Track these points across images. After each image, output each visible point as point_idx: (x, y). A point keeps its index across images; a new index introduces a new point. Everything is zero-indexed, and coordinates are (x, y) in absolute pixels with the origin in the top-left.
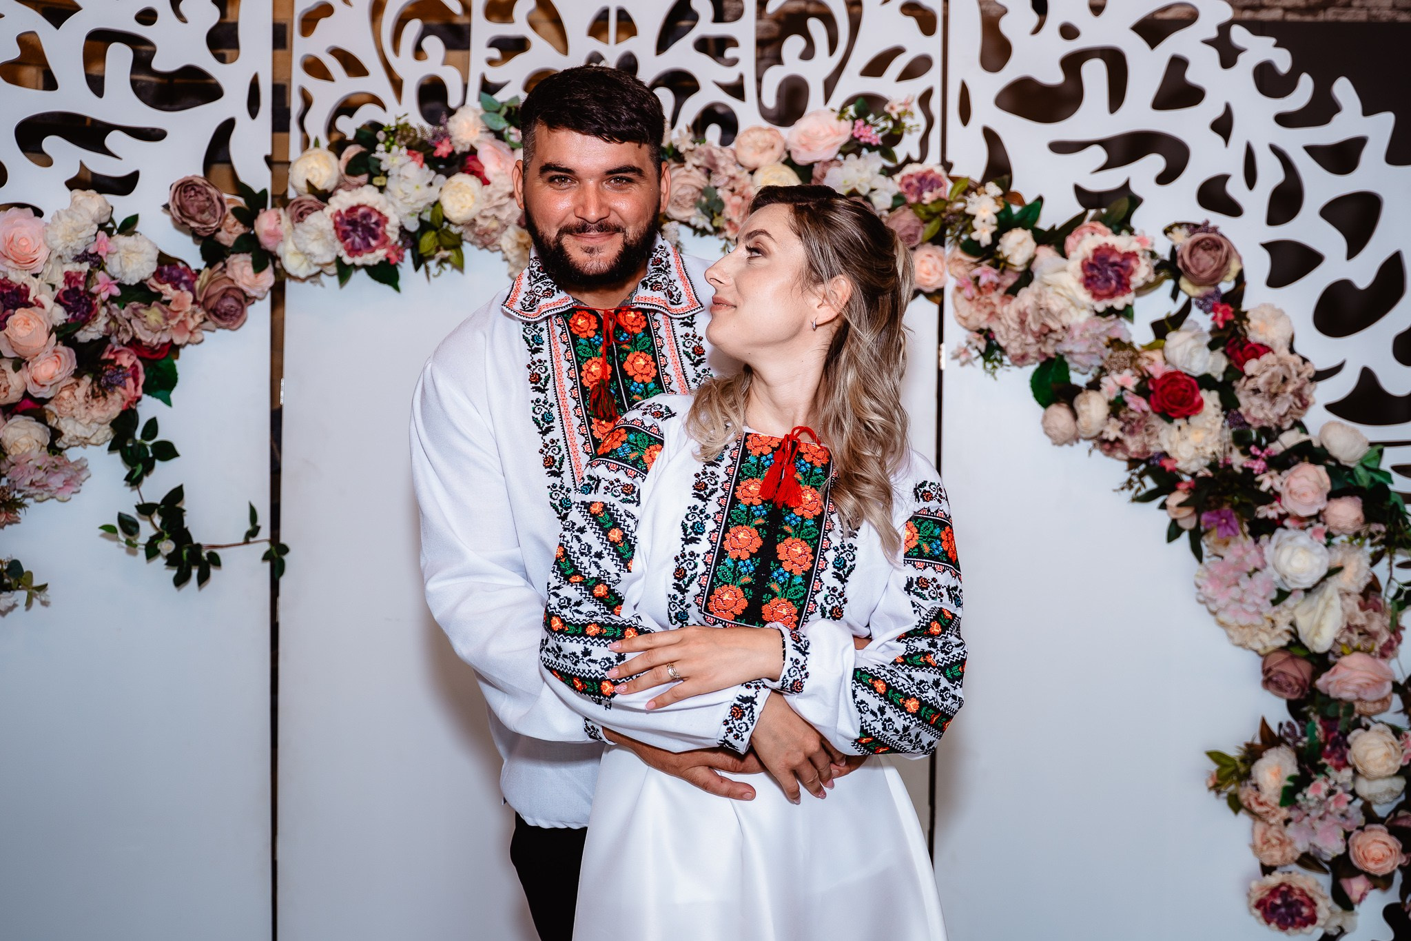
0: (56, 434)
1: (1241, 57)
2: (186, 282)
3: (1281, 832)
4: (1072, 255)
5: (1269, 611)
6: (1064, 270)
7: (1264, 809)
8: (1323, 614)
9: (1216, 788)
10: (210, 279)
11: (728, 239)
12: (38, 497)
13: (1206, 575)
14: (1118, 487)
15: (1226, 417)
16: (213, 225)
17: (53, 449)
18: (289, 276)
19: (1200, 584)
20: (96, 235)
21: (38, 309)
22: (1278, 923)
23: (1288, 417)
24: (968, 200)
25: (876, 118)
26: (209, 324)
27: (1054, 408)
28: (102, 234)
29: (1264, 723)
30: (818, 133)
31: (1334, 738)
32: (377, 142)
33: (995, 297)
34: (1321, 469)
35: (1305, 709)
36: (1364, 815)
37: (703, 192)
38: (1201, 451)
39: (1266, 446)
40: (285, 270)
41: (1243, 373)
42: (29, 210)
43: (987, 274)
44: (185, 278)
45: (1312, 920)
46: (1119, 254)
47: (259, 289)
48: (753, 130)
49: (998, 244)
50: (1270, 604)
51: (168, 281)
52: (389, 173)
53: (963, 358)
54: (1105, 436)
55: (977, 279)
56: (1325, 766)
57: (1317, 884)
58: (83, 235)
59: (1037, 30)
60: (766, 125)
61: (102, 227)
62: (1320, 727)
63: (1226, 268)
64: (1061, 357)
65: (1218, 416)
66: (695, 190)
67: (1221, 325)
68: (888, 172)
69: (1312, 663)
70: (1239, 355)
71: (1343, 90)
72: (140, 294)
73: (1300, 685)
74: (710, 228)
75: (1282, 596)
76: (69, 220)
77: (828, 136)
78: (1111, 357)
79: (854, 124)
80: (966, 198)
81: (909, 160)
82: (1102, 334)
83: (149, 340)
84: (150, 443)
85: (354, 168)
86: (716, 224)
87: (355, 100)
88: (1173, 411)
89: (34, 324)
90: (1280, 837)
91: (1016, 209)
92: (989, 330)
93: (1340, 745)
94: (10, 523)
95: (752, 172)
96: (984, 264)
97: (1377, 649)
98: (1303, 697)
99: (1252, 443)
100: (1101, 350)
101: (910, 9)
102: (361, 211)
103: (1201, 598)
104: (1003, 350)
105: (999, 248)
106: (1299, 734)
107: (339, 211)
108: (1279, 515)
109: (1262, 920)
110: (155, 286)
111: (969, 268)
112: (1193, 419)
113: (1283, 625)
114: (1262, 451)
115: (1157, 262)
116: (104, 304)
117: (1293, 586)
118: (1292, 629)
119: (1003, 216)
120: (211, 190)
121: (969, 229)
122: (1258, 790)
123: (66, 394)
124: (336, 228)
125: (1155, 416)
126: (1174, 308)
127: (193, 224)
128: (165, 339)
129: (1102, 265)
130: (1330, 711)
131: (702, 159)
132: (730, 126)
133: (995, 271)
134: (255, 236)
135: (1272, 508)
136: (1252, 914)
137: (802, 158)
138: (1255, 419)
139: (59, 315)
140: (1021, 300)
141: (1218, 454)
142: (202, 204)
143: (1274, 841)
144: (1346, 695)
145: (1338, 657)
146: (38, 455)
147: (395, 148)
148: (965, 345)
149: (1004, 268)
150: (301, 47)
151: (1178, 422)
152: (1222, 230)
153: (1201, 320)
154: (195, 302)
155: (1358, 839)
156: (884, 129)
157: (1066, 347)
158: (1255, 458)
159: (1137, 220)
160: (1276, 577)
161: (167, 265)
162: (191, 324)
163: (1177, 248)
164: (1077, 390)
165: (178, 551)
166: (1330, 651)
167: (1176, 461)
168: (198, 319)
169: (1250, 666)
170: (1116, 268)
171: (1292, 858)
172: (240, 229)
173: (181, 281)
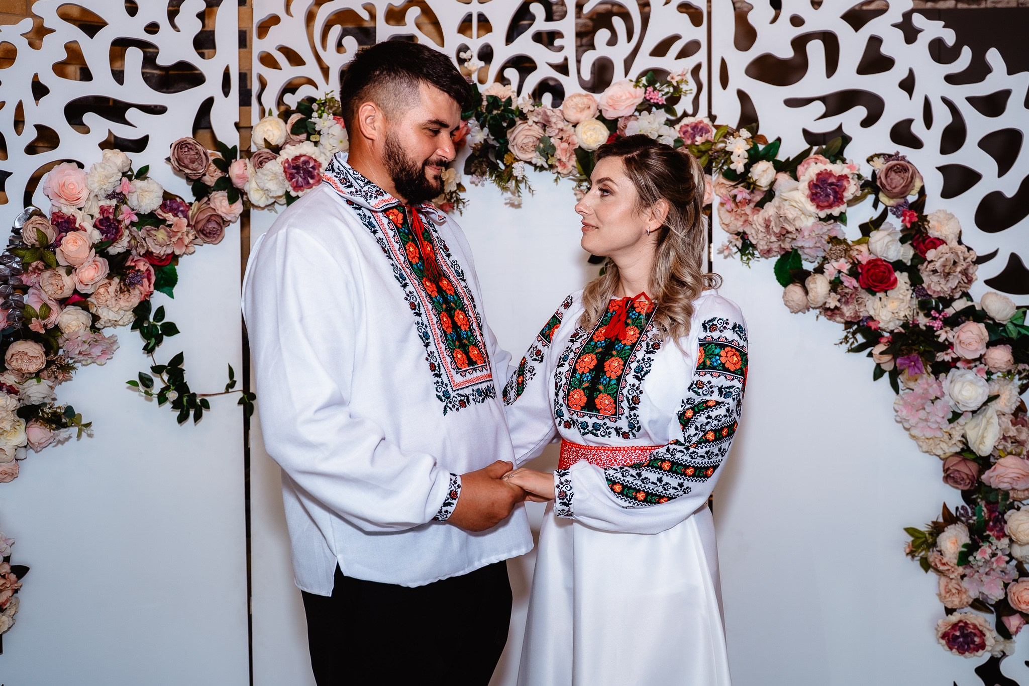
0: (96, 318)
1: (919, 36)
2: (182, 212)
3: (959, 585)
4: (802, 178)
5: (946, 427)
6: (797, 189)
7: (946, 568)
8: (985, 429)
9: (912, 554)
10: (198, 209)
11: (559, 173)
12: (84, 362)
13: (901, 402)
14: (838, 342)
15: (914, 290)
16: (201, 171)
17: (94, 329)
18: (253, 205)
19: (898, 409)
20: (121, 180)
21: (83, 232)
22: (957, 649)
23: (958, 290)
24: (728, 141)
25: (662, 85)
26: (199, 241)
27: (791, 287)
28: (125, 179)
29: (945, 506)
30: (621, 97)
31: (995, 516)
32: (313, 111)
33: (748, 209)
34: (982, 326)
35: (974, 497)
36: (1017, 571)
37: (540, 140)
38: (896, 315)
39: (943, 310)
40: (250, 202)
41: (926, 260)
42: (75, 163)
43: (742, 193)
44: (181, 209)
45: (982, 646)
46: (835, 176)
47: (233, 215)
48: (574, 96)
49: (750, 172)
50: (948, 422)
51: (170, 211)
52: (321, 133)
53: (726, 253)
54: (827, 306)
55: (735, 197)
56: (989, 536)
57: (985, 621)
58: (112, 180)
59: (774, 20)
60: (584, 92)
61: (124, 174)
62: (985, 509)
63: (912, 184)
64: (796, 250)
65: (908, 290)
66: (535, 139)
67: (909, 225)
68: (670, 123)
69: (979, 464)
70: (922, 247)
71: (993, 57)
72: (151, 220)
73: (970, 479)
74: (546, 166)
75: (956, 416)
76: (102, 170)
77: (627, 99)
78: (831, 250)
79: (646, 90)
80: (726, 140)
81: (685, 115)
82: (824, 234)
83: (158, 252)
84: (160, 324)
85: (296, 129)
86: (550, 163)
87: (296, 82)
88: (875, 286)
89: (80, 243)
90: (959, 588)
91: (761, 147)
92: (744, 233)
93: (999, 522)
94: (66, 381)
95: (575, 126)
96: (739, 186)
97: (1025, 453)
98: (972, 488)
99: (932, 308)
100: (823, 245)
101: (685, 8)
102: (302, 159)
103: (898, 419)
104: (754, 247)
105: (749, 175)
106: (970, 515)
107: (287, 159)
108: (952, 358)
109: (947, 648)
110: (161, 214)
111: (729, 190)
112: (889, 292)
113: (957, 437)
114: (940, 314)
115: (863, 181)
116: (127, 228)
117: (964, 409)
118: (964, 440)
119: (752, 152)
120: (199, 147)
121: (729, 162)
122: (942, 554)
123: (102, 290)
124: (285, 171)
125: (863, 291)
126: (876, 214)
127: (187, 171)
128: (169, 251)
129: (823, 185)
130: (992, 497)
131: (540, 117)
132: (558, 94)
133: (748, 191)
134: (229, 179)
135: (947, 354)
136: (939, 643)
137: (610, 115)
138: (934, 292)
139: (97, 236)
140: (766, 211)
141: (908, 317)
142: (193, 157)
143: (954, 591)
144: (1003, 486)
145: (998, 459)
146: (84, 333)
147: (325, 115)
148: (728, 244)
149: (754, 188)
150: (258, 46)
151: (879, 295)
152: (907, 158)
153: (895, 223)
154: (189, 225)
155: (1014, 588)
156: (667, 93)
157: (799, 243)
158: (935, 319)
159: (848, 153)
160: (952, 403)
161: (169, 200)
162: (187, 241)
163: (876, 172)
164: (807, 274)
165: (180, 398)
166: (991, 454)
167: (879, 323)
168: (191, 237)
169: (935, 467)
170: (832, 187)
171: (967, 603)
172: (219, 174)
173: (179, 211)
